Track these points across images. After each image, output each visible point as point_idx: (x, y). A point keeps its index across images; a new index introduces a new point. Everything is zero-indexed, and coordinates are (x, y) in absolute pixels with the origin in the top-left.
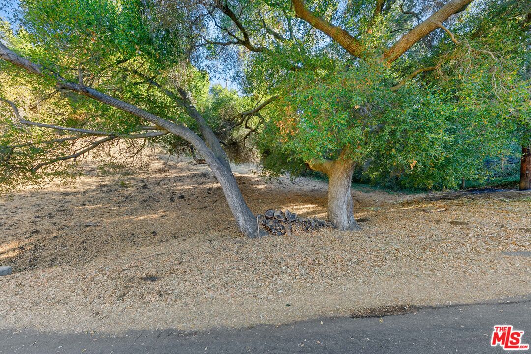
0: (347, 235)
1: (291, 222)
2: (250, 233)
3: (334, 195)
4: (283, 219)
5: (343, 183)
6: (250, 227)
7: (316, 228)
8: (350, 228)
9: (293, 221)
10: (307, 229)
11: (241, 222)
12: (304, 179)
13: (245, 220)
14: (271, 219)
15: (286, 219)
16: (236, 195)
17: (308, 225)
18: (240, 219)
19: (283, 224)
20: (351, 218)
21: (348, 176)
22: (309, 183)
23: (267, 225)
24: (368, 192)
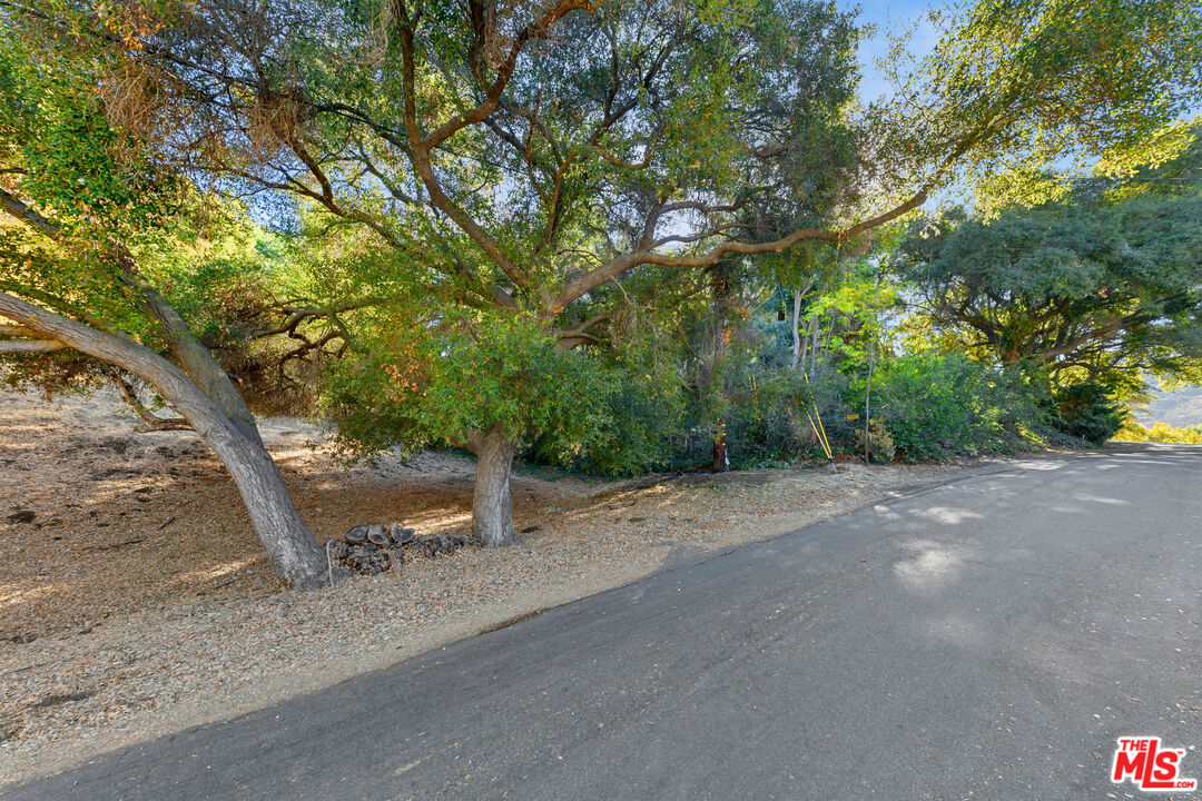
0: (498, 554)
1: (403, 544)
2: (308, 578)
3: (483, 491)
4: (386, 541)
5: (498, 470)
6: (310, 566)
7: (450, 550)
8: (505, 544)
9: (407, 543)
10: (434, 554)
11: (288, 557)
12: (434, 455)
13: (298, 553)
14: (360, 545)
15: (392, 541)
16: (278, 502)
17: (434, 546)
18: (284, 552)
19: (385, 551)
20: (507, 527)
21: (506, 459)
22: (444, 463)
23: (351, 557)
24: (553, 480)
